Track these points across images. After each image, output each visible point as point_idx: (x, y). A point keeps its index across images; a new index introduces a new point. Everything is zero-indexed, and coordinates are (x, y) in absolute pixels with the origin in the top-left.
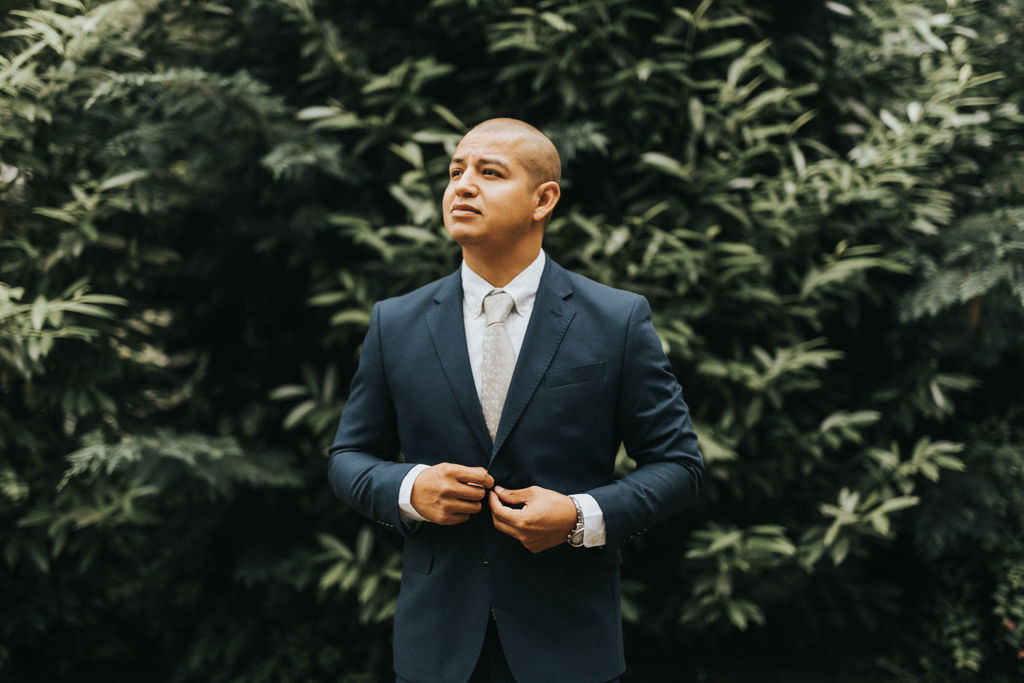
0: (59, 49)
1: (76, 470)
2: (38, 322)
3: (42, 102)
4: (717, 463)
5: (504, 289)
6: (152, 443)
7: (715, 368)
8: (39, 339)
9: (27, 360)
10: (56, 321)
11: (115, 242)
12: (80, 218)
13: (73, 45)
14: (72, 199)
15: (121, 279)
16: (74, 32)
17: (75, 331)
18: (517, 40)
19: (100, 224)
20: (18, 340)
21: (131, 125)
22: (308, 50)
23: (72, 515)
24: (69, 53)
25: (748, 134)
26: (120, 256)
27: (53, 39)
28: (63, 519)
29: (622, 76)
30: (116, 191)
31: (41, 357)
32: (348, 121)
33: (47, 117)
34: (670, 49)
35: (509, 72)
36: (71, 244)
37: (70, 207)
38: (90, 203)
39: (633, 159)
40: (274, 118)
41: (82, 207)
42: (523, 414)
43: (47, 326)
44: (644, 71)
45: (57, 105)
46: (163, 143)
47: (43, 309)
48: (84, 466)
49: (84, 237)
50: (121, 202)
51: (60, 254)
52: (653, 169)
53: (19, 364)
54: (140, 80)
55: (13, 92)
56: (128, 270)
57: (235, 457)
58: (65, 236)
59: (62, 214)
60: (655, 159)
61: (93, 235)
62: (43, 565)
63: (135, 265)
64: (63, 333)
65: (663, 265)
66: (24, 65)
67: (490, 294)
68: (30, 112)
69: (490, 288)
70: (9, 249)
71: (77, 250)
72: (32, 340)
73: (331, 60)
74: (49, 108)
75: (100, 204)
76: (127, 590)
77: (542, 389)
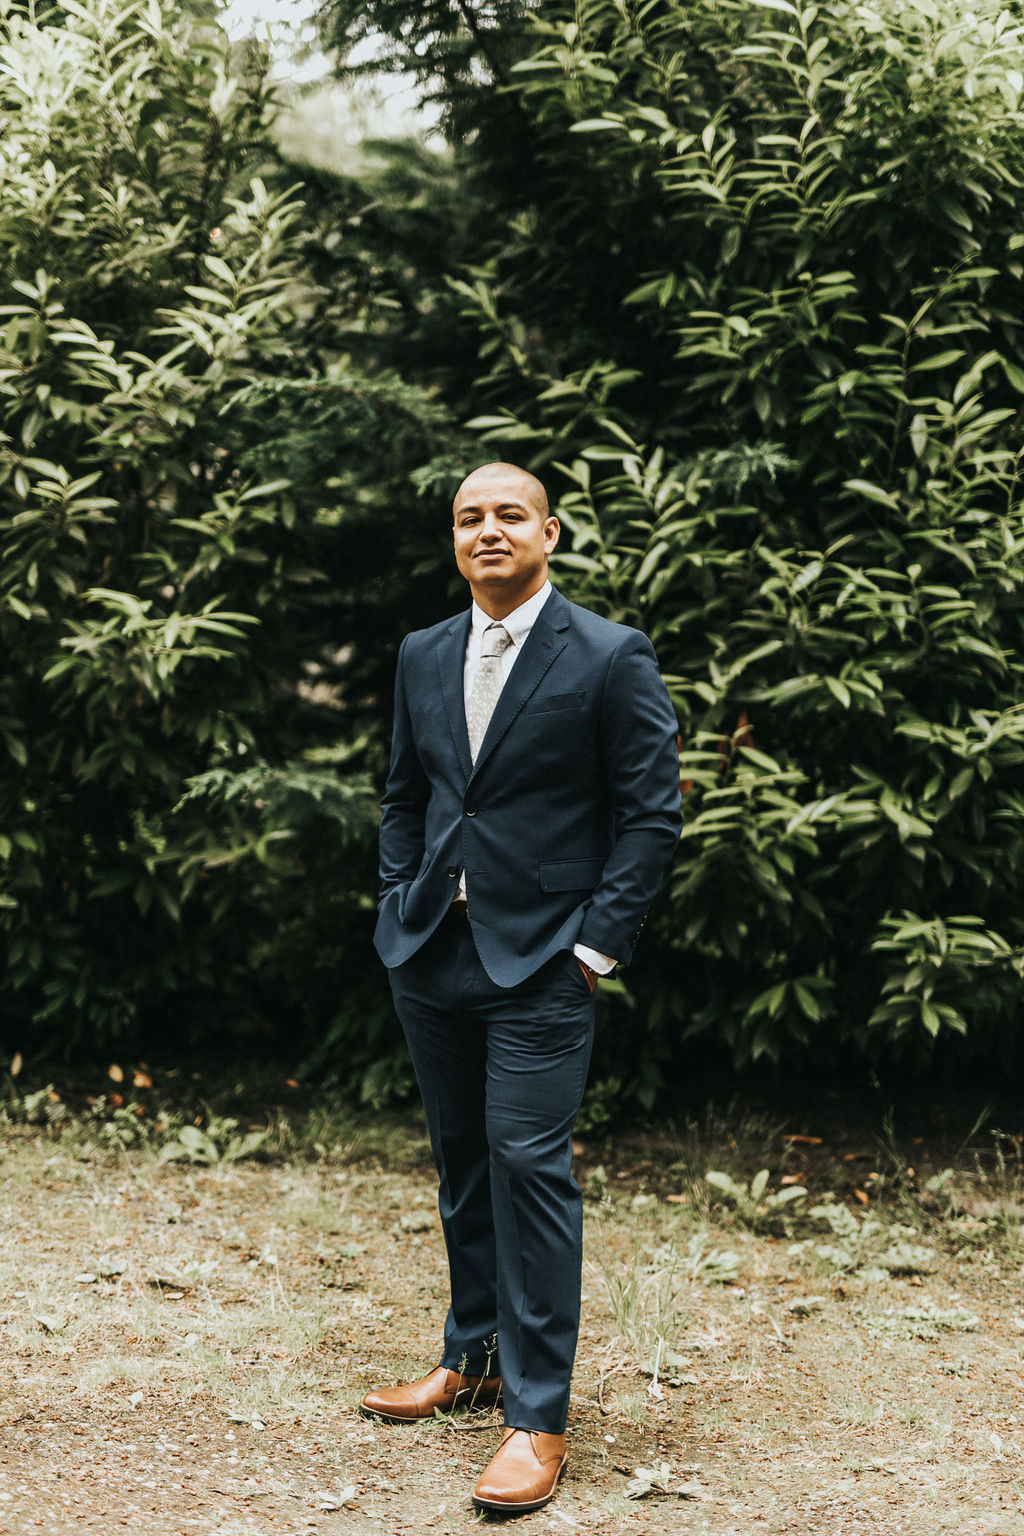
0: (209, 348)
1: (193, 794)
2: (170, 641)
3: (188, 405)
4: (914, 840)
5: (503, 622)
6: (279, 774)
7: (917, 730)
8: (169, 656)
9: (156, 678)
10: (187, 639)
11: (257, 557)
12: (223, 531)
13: (222, 343)
14: (214, 508)
15: (262, 599)
16: (226, 330)
17: (206, 650)
18: (711, 347)
19: (241, 539)
20: (149, 657)
21: (281, 433)
22: (487, 349)
23: (203, 856)
24: (217, 353)
25: (979, 459)
26: (264, 573)
27: (203, 338)
28: (193, 859)
29: (824, 389)
30: (260, 501)
31: (169, 675)
32: (522, 431)
33: (191, 421)
34: (880, 359)
35: (701, 382)
36: (208, 557)
37: (208, 516)
38: (233, 513)
39: (836, 484)
40: (437, 427)
41: (223, 518)
42: (503, 738)
43: (179, 644)
44: (846, 384)
45: (205, 408)
46: (311, 452)
47: (176, 626)
48: (203, 790)
49: (222, 551)
50: (265, 515)
51: (197, 568)
52: (859, 497)
53: (148, 681)
54: (279, 384)
55: (158, 394)
56: (271, 589)
57: (368, 796)
58: (204, 549)
59: (202, 525)
60: (857, 485)
61: (231, 550)
62: (175, 913)
63: (277, 584)
64: (194, 652)
65: (861, 608)
66: (171, 365)
67: (489, 628)
68: (172, 416)
69: (490, 621)
70: (149, 562)
71: (214, 565)
72: (162, 657)
73: (513, 361)
74: (192, 411)
75: (244, 516)
76: (265, 949)
77: (522, 716)
